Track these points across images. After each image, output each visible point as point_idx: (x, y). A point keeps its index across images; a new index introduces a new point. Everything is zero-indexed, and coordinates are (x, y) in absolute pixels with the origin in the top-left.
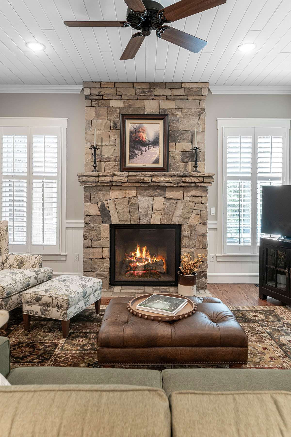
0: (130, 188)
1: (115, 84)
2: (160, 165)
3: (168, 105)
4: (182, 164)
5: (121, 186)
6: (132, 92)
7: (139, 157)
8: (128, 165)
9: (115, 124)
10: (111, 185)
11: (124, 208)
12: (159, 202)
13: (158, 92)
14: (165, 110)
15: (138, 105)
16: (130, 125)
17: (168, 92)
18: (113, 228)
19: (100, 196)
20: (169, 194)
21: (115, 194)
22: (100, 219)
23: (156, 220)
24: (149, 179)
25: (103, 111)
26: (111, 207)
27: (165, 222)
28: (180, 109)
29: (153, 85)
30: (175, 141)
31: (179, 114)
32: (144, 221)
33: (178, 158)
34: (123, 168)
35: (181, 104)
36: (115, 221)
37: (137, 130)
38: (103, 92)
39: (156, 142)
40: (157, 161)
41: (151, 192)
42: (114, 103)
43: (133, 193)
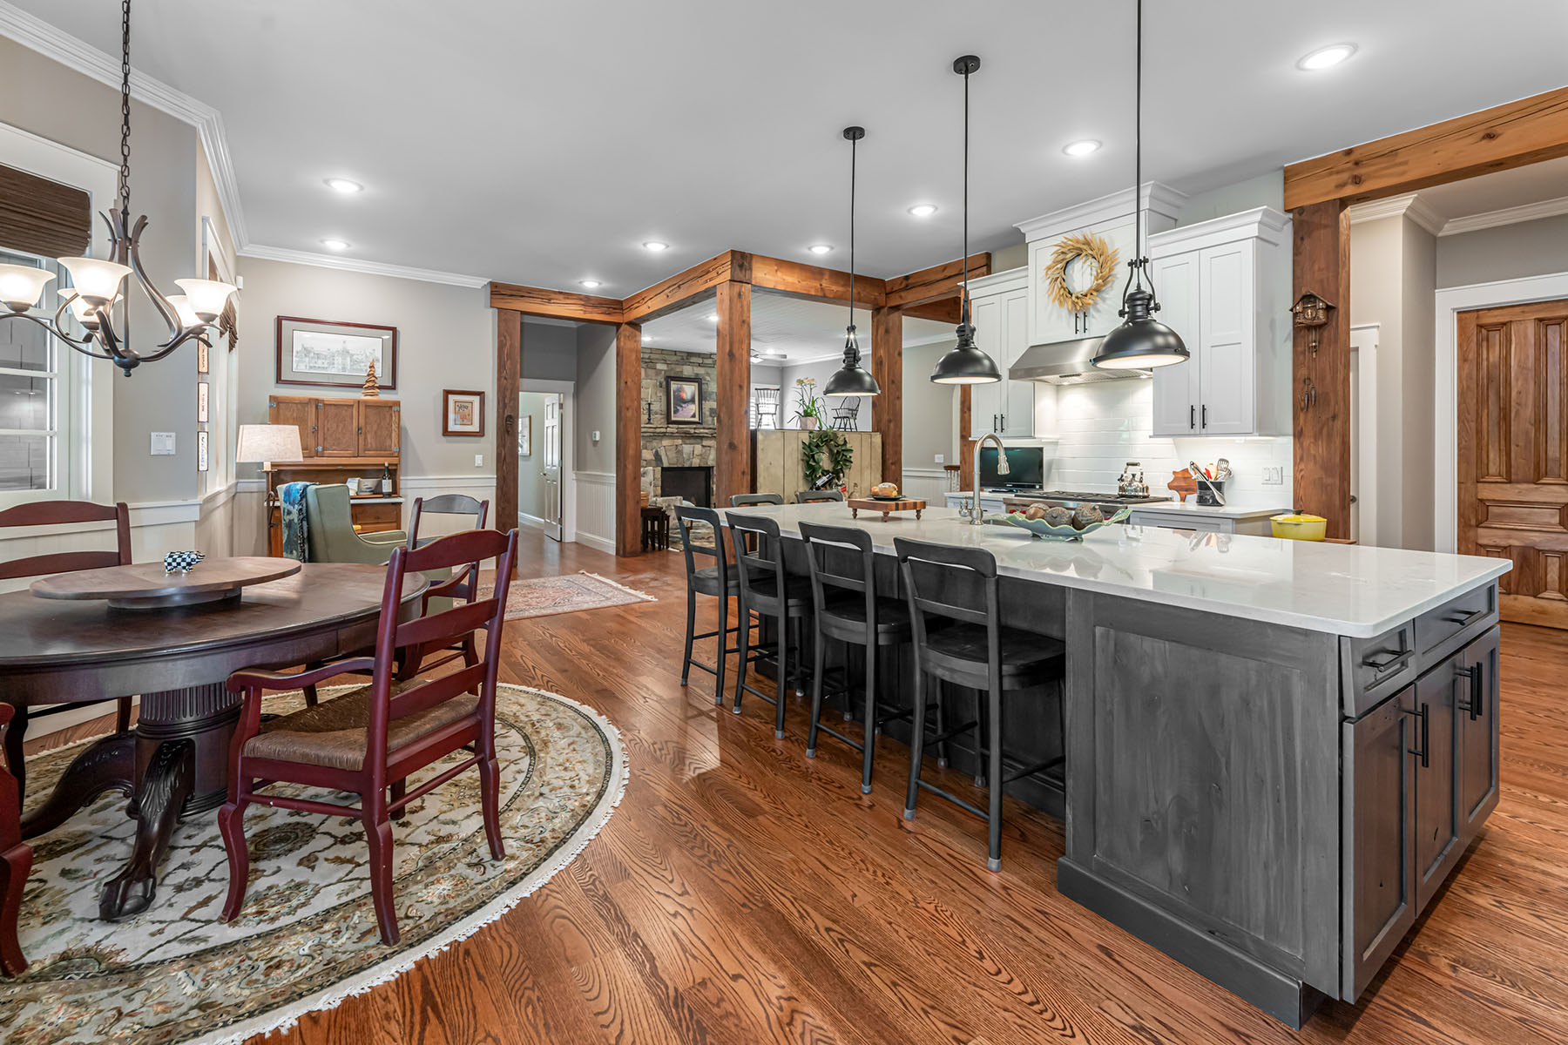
0: (677, 438)
1: (662, 351)
2: (696, 419)
3: (701, 371)
4: (710, 419)
5: (672, 436)
6: (675, 358)
7: (680, 412)
8: (673, 419)
9: (661, 383)
10: (664, 435)
11: (672, 454)
12: (698, 449)
13: (693, 360)
14: (697, 374)
15: (678, 369)
16: (674, 386)
17: (700, 361)
18: (664, 469)
19: (655, 444)
20: (705, 443)
21: (666, 442)
22: (654, 463)
23: (696, 462)
24: (692, 431)
25: (651, 372)
26: (662, 453)
27: (702, 465)
28: (708, 374)
29: (690, 354)
30: (705, 400)
31: (708, 378)
32: (687, 465)
33: (708, 413)
34: (669, 422)
35: (709, 370)
36: (666, 464)
37: (680, 390)
38: (653, 356)
39: (692, 401)
40: (694, 416)
41: (692, 441)
42: (660, 366)
43: (680, 441)
